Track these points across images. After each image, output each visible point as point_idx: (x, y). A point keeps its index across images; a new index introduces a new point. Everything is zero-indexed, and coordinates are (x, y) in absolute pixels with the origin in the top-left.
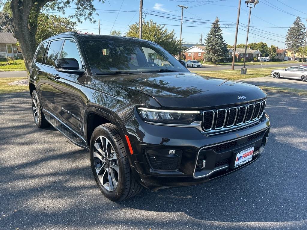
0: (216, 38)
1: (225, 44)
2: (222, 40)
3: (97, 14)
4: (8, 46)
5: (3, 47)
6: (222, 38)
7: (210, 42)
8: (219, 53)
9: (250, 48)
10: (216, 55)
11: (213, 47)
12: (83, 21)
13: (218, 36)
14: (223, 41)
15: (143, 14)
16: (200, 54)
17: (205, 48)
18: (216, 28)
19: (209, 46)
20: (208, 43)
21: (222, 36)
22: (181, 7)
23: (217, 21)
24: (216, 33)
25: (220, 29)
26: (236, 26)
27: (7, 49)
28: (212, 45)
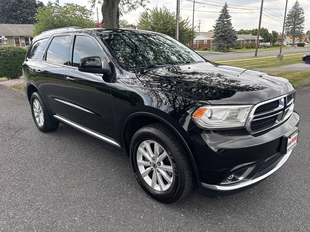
1: (234, 30)
2: (231, 26)
4: (15, 39)
5: (10, 40)
6: (231, 24)
7: (219, 29)
8: (229, 40)
9: (251, 34)
10: (225, 42)
11: (223, 34)
13: (227, 22)
14: (232, 28)
16: (206, 41)
17: (213, 35)
18: (225, 15)
19: (218, 33)
20: (217, 30)
21: (231, 22)
23: (226, 6)
24: (225, 19)
25: (229, 15)
26: (260, 11)
27: (15, 42)
28: (221, 31)
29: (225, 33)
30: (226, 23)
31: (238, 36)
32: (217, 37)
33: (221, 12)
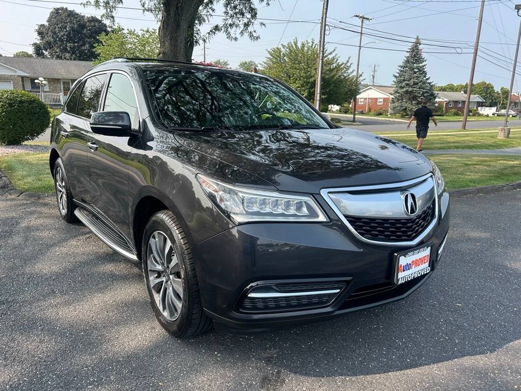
0: (415, 73)
1: (430, 83)
2: (425, 76)
3: (262, 24)
4: (64, 83)
5: (56, 85)
6: (425, 73)
7: (404, 80)
8: (419, 100)
9: (462, 92)
10: (414, 102)
11: (410, 89)
12: (238, 36)
13: (418, 69)
14: (427, 79)
15: (327, 27)
16: (382, 100)
17: (393, 91)
18: (415, 56)
19: (402, 88)
20: (400, 82)
21: (425, 70)
22: (361, 17)
23: (418, 43)
24: (415, 65)
25: (423, 57)
26: (473, 51)
27: (62, 89)
28: (407, 85)
29: (414, 88)
30: (416, 70)
31: (438, 94)
32: (399, 93)
33: (407, 52)
